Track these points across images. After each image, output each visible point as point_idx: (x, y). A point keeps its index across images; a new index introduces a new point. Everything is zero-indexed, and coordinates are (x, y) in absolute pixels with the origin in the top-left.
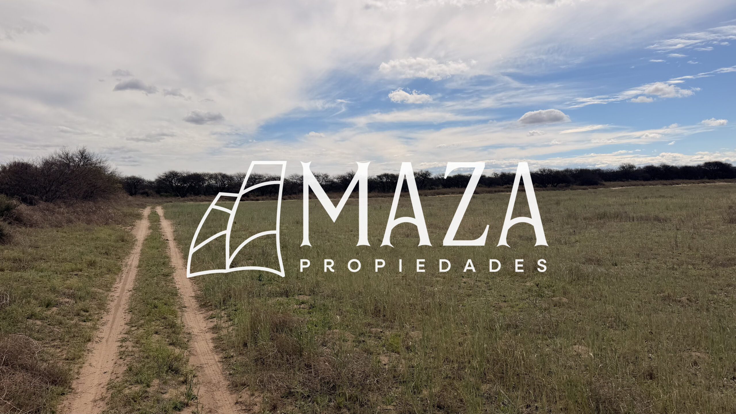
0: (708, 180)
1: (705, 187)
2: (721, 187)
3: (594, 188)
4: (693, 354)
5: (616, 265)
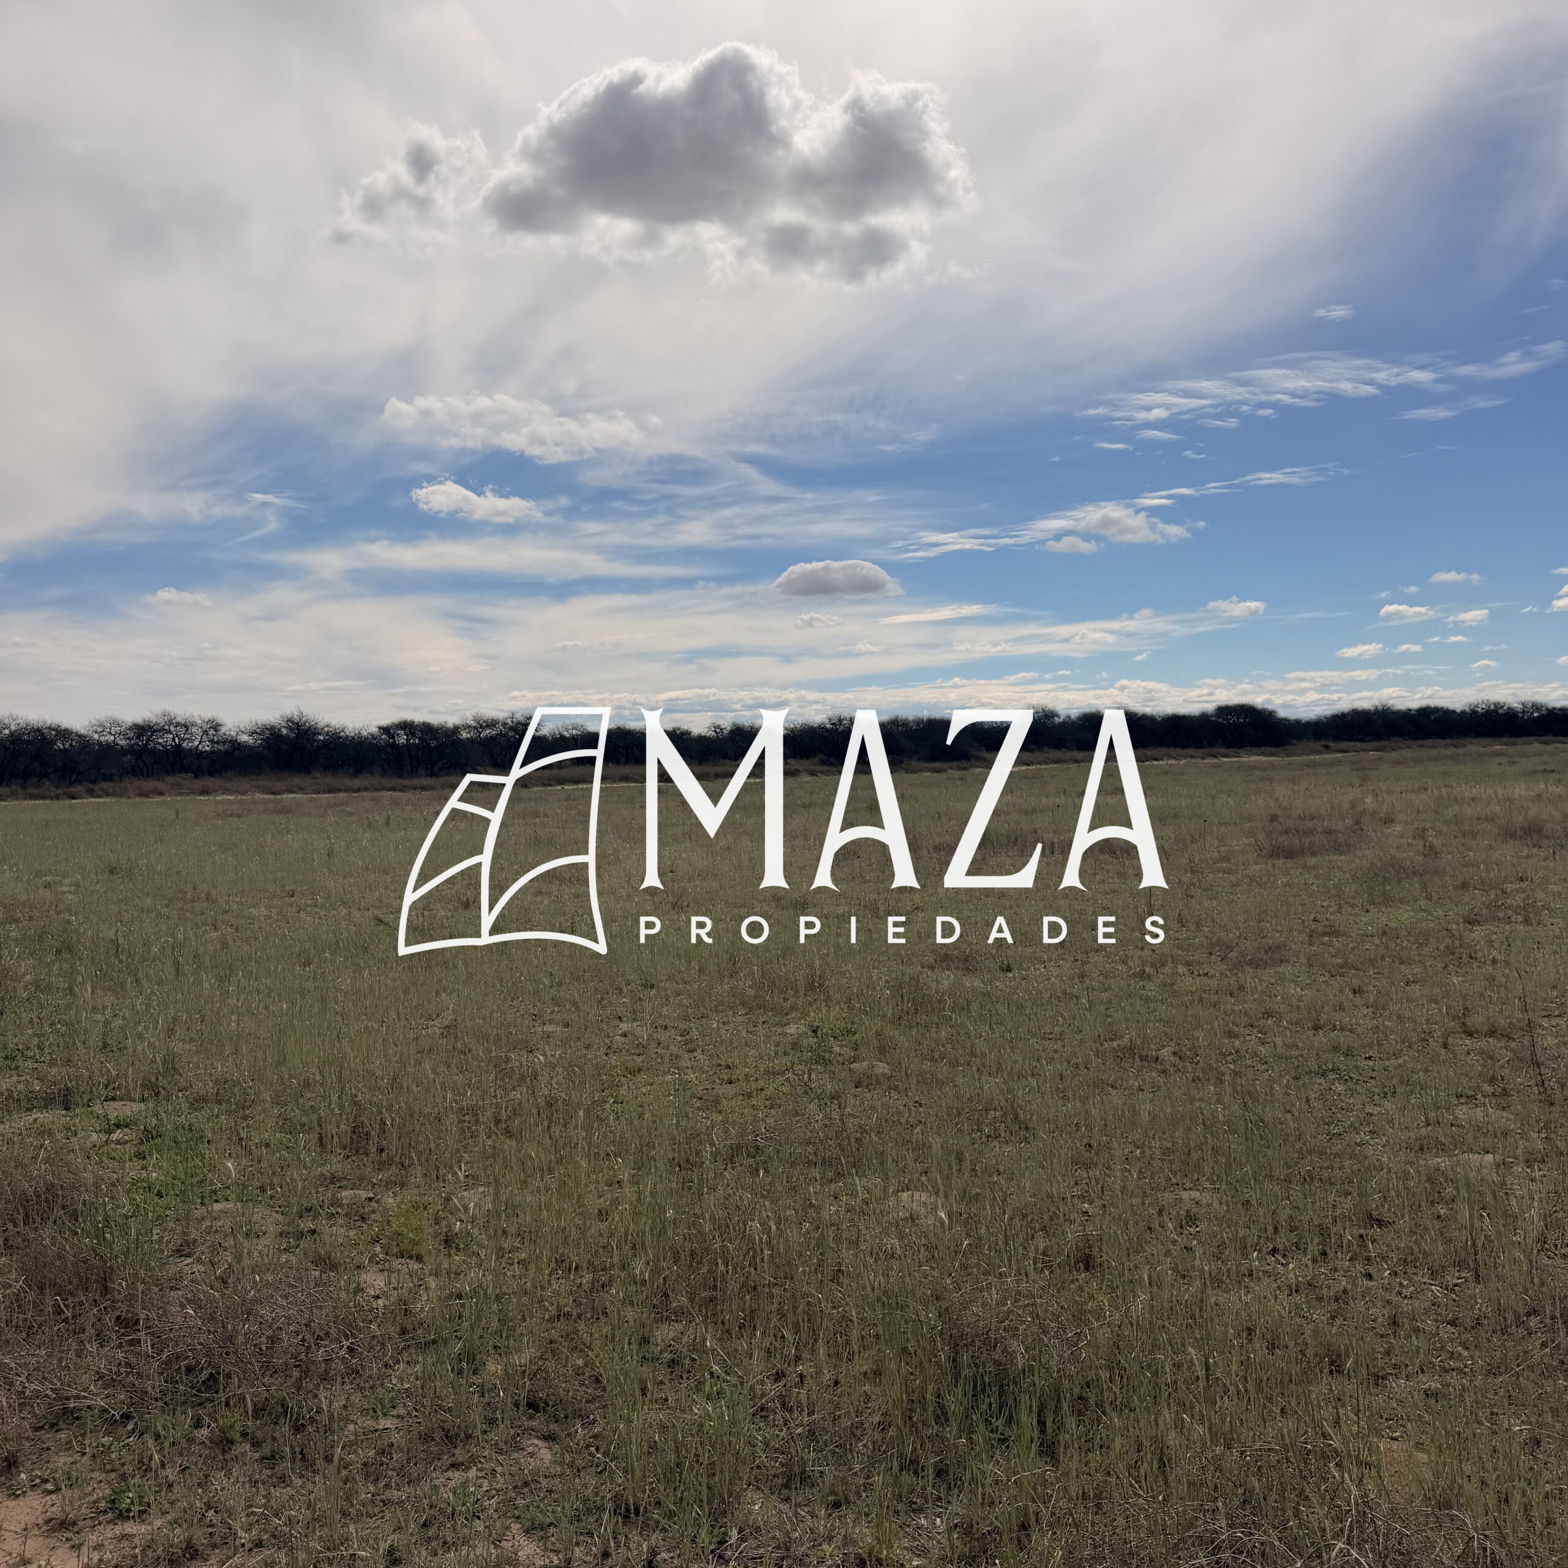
0: (1223, 751)
1: (1216, 766)
2: (1253, 768)
4: (1185, 1195)
5: (1009, 969)
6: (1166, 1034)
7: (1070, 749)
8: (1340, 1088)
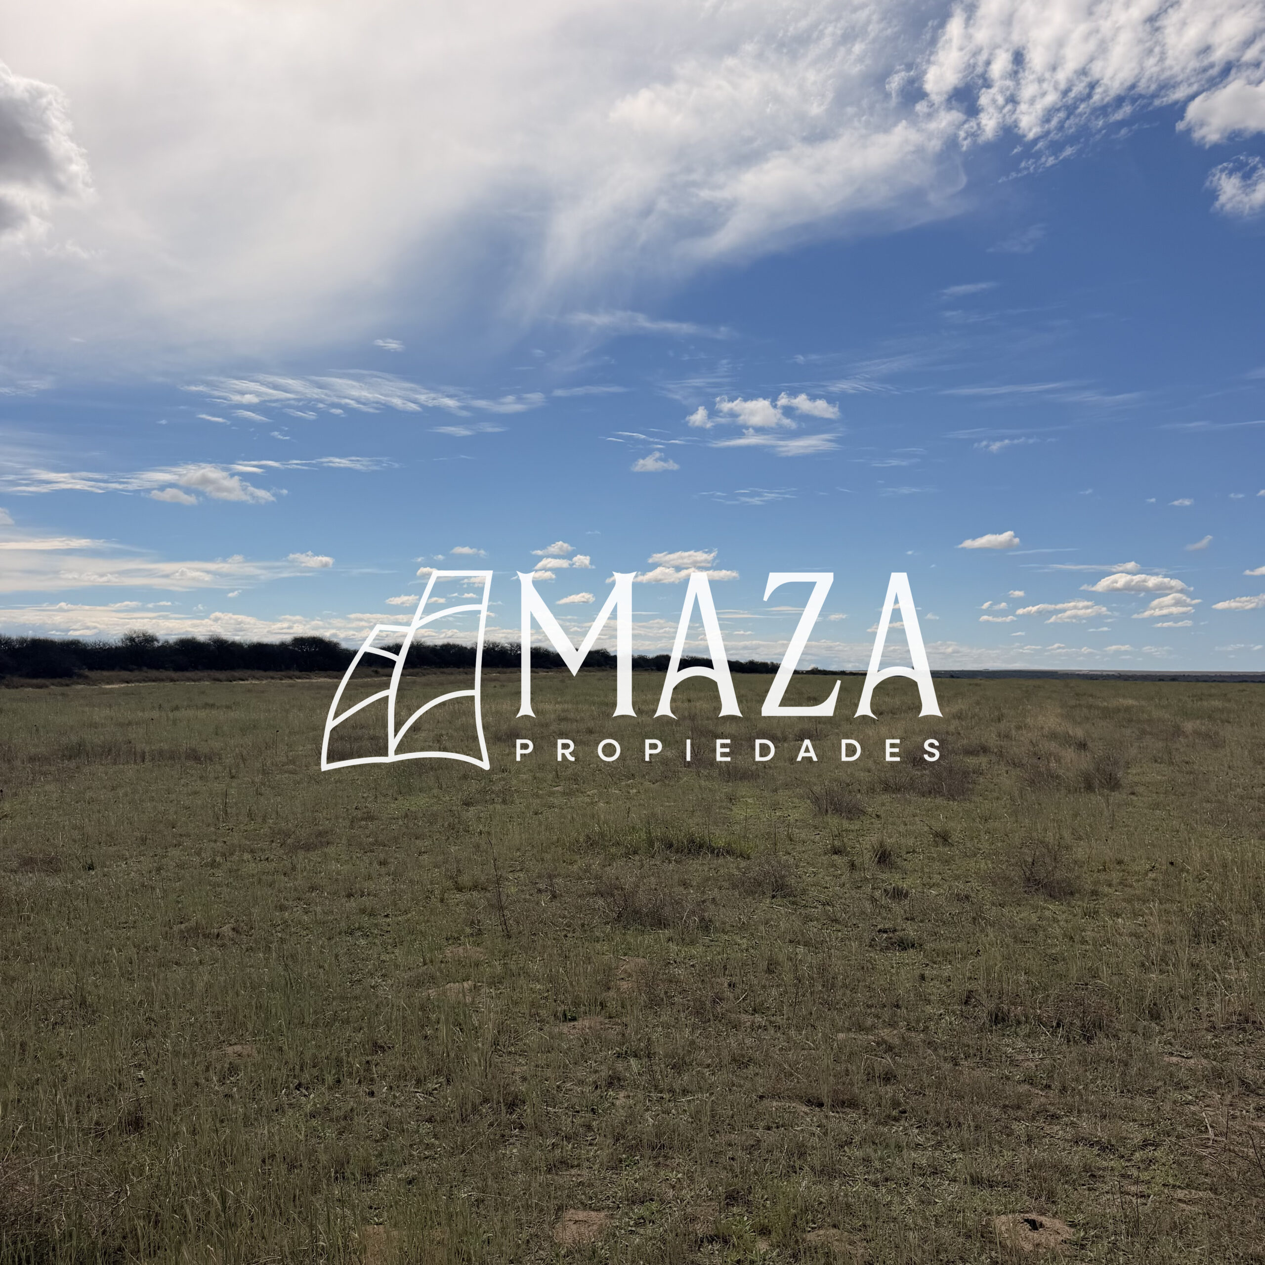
0: (297, 673)
3: (62, 685)
4: (230, 1050)
5: (91, 868)
6: (228, 913)
7: (166, 669)
8: (363, 942)
